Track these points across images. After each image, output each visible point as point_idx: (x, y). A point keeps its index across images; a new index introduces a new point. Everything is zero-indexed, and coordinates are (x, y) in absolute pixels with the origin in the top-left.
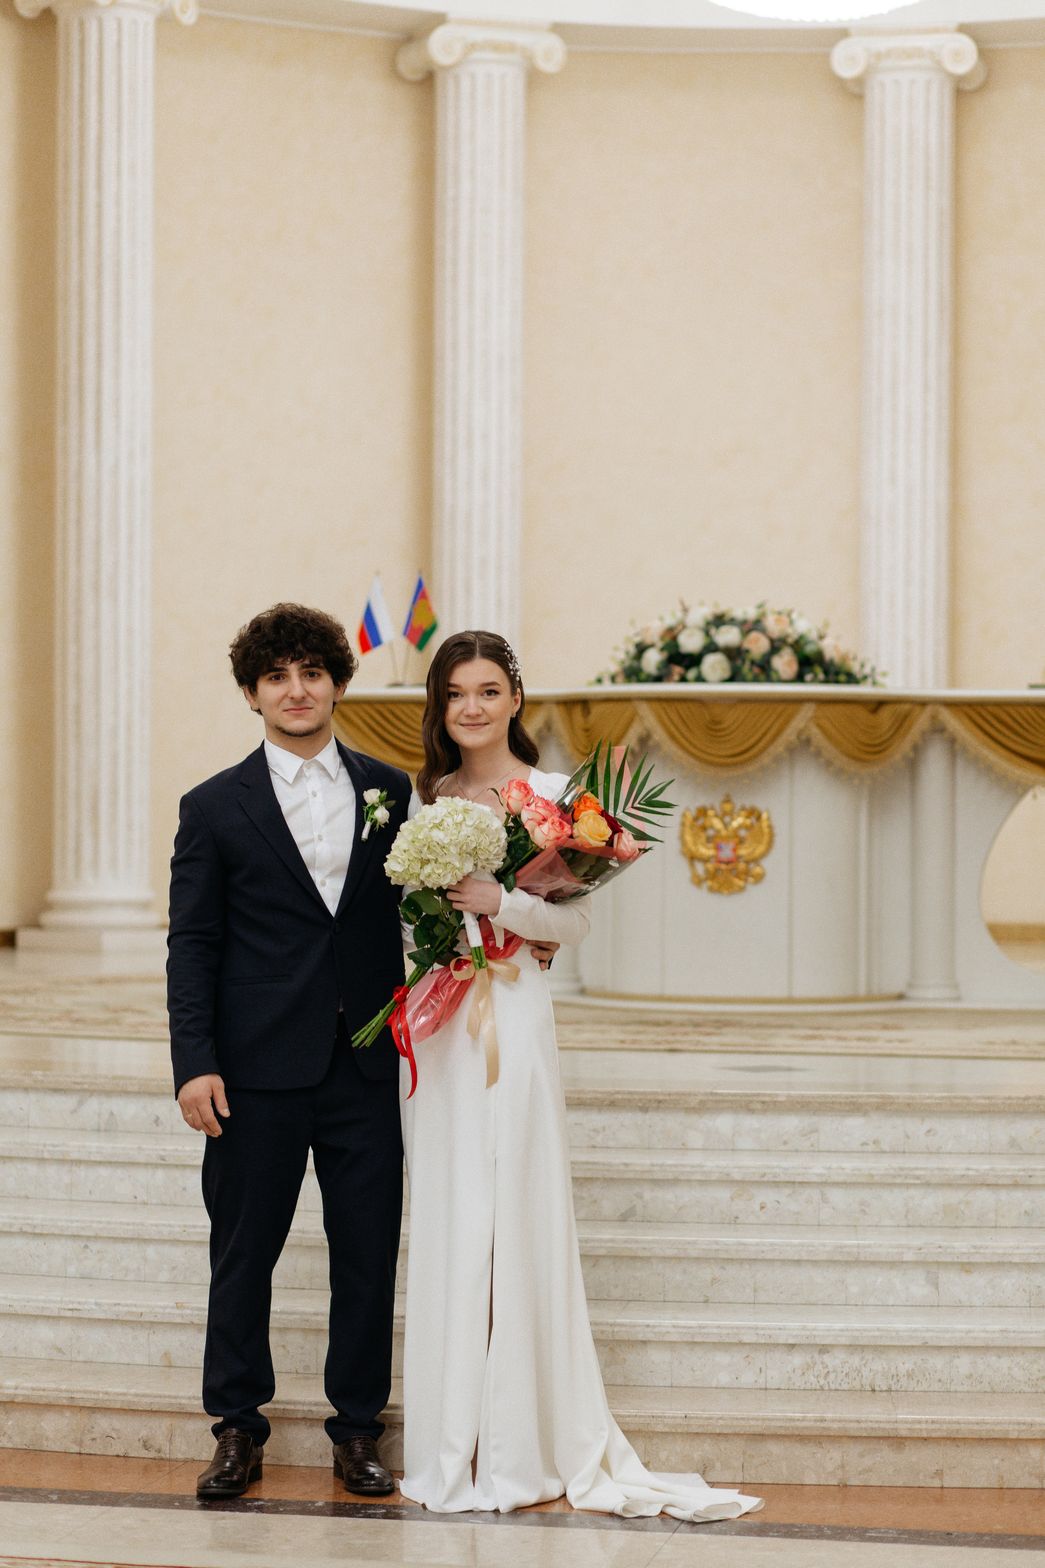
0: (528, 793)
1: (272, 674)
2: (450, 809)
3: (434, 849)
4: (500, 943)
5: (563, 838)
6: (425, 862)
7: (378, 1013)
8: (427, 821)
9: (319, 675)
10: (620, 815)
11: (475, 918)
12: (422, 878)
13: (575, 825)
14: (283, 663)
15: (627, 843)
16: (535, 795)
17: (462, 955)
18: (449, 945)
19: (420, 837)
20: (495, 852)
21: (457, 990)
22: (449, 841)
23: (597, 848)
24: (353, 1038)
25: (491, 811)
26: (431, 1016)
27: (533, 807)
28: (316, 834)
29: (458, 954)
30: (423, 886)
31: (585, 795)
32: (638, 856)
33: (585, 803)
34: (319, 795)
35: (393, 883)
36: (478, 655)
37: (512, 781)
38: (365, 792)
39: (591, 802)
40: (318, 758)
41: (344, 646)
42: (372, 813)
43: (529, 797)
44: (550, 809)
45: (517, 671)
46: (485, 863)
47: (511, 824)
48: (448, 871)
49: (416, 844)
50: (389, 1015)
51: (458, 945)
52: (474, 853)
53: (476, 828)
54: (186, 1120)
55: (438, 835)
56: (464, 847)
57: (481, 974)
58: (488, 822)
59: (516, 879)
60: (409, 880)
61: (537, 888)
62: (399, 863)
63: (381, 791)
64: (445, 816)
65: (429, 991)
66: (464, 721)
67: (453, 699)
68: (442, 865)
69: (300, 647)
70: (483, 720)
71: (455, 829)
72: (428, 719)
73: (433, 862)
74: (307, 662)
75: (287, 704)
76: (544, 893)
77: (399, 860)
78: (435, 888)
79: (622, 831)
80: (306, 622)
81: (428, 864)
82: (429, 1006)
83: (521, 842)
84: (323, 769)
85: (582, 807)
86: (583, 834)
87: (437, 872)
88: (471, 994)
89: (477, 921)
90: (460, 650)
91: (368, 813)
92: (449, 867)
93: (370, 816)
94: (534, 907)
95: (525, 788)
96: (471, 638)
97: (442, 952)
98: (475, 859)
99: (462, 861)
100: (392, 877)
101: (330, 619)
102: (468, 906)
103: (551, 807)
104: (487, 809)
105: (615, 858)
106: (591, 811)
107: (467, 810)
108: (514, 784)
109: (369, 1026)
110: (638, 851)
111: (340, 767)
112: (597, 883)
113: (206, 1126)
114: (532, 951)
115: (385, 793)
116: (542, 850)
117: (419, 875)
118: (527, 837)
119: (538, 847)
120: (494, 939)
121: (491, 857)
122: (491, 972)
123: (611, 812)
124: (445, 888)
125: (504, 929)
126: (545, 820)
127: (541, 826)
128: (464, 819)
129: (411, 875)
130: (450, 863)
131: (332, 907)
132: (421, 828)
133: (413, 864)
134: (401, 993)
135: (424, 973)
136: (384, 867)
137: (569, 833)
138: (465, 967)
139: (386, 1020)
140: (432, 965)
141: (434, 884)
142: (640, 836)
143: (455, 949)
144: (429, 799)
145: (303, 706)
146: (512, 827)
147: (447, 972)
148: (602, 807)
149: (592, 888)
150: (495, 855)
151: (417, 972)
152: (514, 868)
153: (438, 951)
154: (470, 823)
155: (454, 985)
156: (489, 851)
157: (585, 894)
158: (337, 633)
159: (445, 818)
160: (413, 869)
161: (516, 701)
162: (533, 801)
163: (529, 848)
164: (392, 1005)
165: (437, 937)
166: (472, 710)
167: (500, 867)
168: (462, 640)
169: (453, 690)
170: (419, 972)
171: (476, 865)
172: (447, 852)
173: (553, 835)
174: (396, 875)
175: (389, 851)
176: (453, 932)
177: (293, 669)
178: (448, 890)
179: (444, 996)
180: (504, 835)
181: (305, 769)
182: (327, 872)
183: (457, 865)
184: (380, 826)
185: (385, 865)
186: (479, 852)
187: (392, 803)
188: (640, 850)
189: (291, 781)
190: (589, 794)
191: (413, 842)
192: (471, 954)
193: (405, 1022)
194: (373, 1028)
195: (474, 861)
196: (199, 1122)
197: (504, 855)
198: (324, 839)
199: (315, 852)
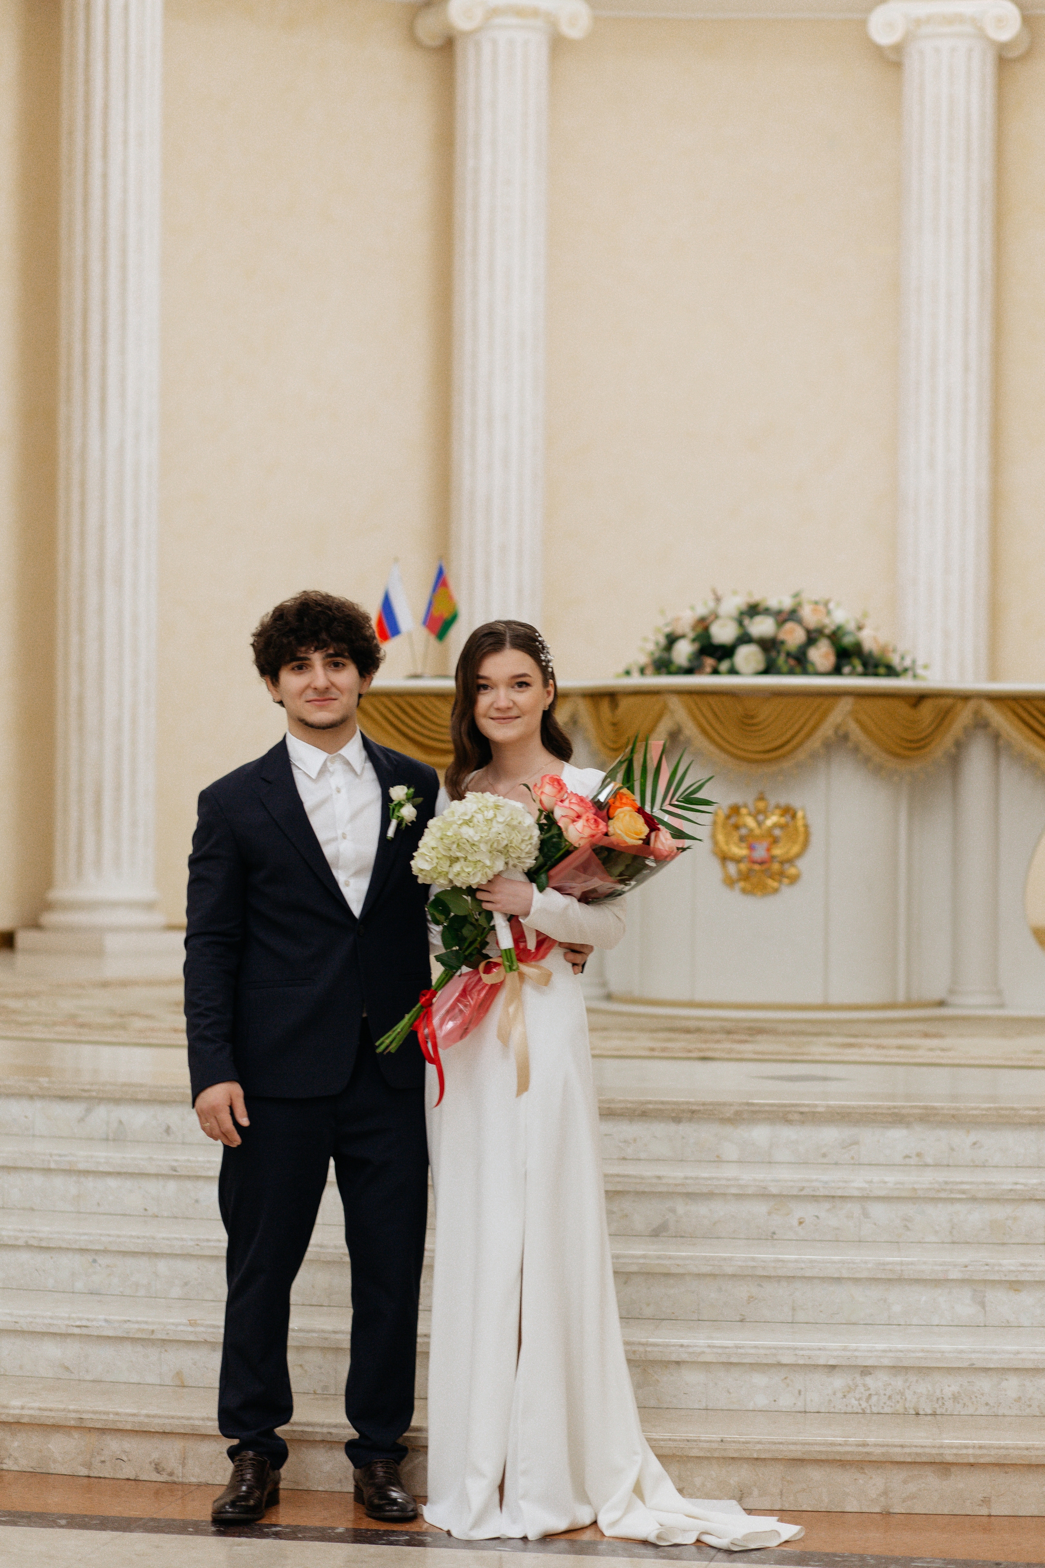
0: (562, 788)
1: (295, 663)
2: (480, 805)
3: (464, 846)
4: (531, 944)
5: (597, 837)
6: (454, 860)
7: (403, 1017)
8: (456, 818)
9: (344, 665)
10: (657, 813)
11: (505, 919)
12: (451, 876)
13: (611, 822)
14: (306, 652)
15: (664, 841)
16: (569, 791)
17: (491, 958)
18: (478, 946)
19: (449, 834)
20: (527, 850)
21: (486, 994)
22: (479, 838)
23: (633, 846)
24: (377, 1044)
25: (523, 808)
26: (459, 1021)
27: (566, 803)
28: (340, 832)
29: (487, 957)
30: (451, 886)
31: (621, 791)
32: (676, 855)
33: (621, 799)
34: (343, 791)
35: (420, 881)
36: (508, 645)
37: (545, 776)
38: (391, 788)
39: (627, 798)
40: (343, 752)
41: (371, 636)
42: (399, 811)
43: (563, 793)
44: (585, 805)
45: (549, 661)
46: (516, 862)
47: (544, 821)
48: (479, 869)
49: (445, 841)
50: (415, 1020)
51: (488, 947)
52: (505, 851)
53: (507, 825)
54: (204, 1129)
55: (468, 832)
56: (495, 845)
57: (511, 979)
58: (520, 819)
59: (549, 878)
60: (437, 879)
61: (571, 888)
62: (427, 861)
63: (408, 788)
64: (475, 812)
65: (457, 994)
66: (495, 714)
67: (483, 691)
68: (472, 864)
69: (324, 636)
70: (513, 713)
71: (486, 825)
72: (457, 712)
73: (462, 860)
74: (331, 651)
75: (310, 695)
76: (578, 893)
77: (427, 858)
78: (464, 888)
79: (659, 829)
80: (330, 610)
81: (456, 862)
82: (457, 1010)
83: (555, 840)
84: (347, 763)
85: (617, 804)
86: (619, 832)
87: (467, 870)
88: (502, 998)
89: (507, 923)
90: (491, 640)
91: (394, 810)
92: (479, 865)
93: (396, 814)
94: (566, 908)
95: (558, 783)
96: (501, 628)
97: (471, 954)
98: (506, 857)
99: (493, 859)
100: (420, 875)
101: (356, 607)
102: (499, 906)
103: (586, 803)
104: (519, 805)
105: (652, 857)
106: (627, 808)
107: (498, 806)
108: (547, 780)
109: (394, 1031)
110: (675, 851)
111: (365, 763)
112: (633, 883)
113: (224, 1135)
114: (565, 954)
115: (412, 790)
116: (576, 848)
117: (447, 873)
118: (560, 834)
119: (572, 845)
120: (525, 942)
121: (523, 855)
122: (522, 976)
123: (648, 809)
124: (474, 887)
125: (537, 931)
126: (579, 817)
127: (575, 823)
128: (495, 816)
129: (440, 873)
130: (479, 861)
131: (356, 909)
132: (450, 824)
133: (441, 862)
134: (427, 997)
135: (452, 976)
136: (410, 865)
137: (605, 830)
138: (494, 970)
139: (412, 1025)
140: (460, 967)
141: (463, 883)
142: (679, 834)
143: (484, 952)
144: (457, 795)
145: (327, 697)
146: (545, 824)
147: (476, 975)
148: (639, 804)
149: (627, 888)
150: (527, 853)
151: (444, 976)
152: (546, 867)
153: (467, 953)
154: (501, 819)
155: (483, 988)
156: (521, 849)
157: (620, 895)
158: (363, 622)
159: (475, 814)
160: (441, 867)
161: (549, 693)
162: (567, 798)
163: (563, 846)
164: (418, 1008)
165: (465, 939)
166: (503, 703)
167: (532, 866)
168: (492, 631)
169: (482, 682)
170: (447, 975)
171: (507, 863)
172: (477, 850)
173: (587, 832)
174: (424, 873)
175: (416, 848)
176: (482, 933)
177: (317, 658)
178: (478, 890)
179: (472, 999)
180: (536, 832)
181: (329, 764)
182: (352, 871)
183: (488, 863)
184: (406, 824)
185: (412, 863)
186: (511, 850)
187: (419, 800)
188: (678, 849)
189: (314, 776)
190: (625, 791)
191: (442, 839)
192: (500, 957)
193: (431, 1028)
194: (399, 1033)
195: (506, 859)
196: (217, 1131)
197: (536, 853)
198: (348, 837)
199: (338, 851)
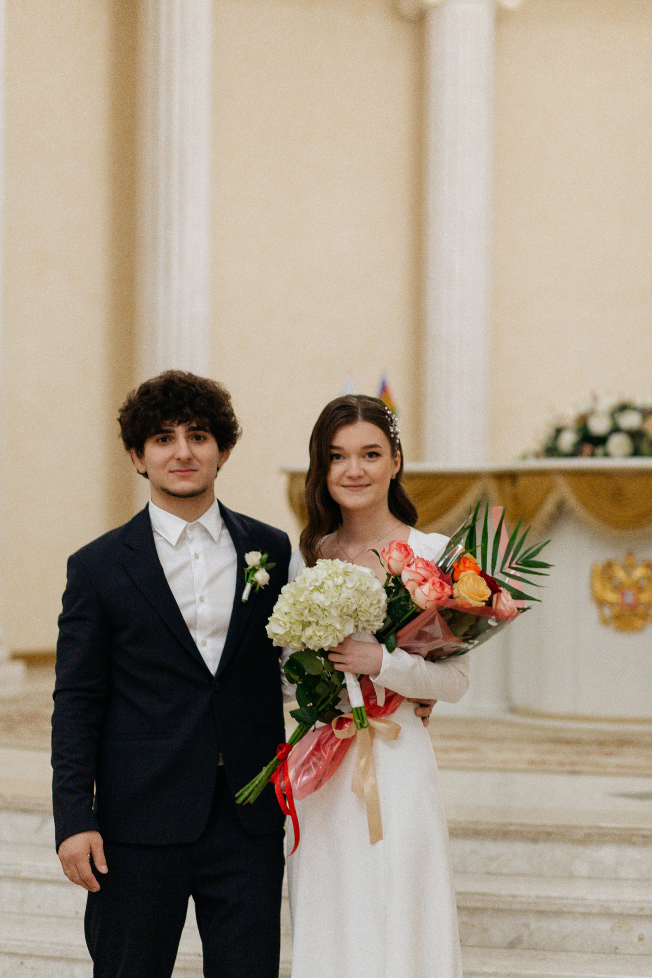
0: (409, 554)
1: (160, 436)
2: (330, 572)
3: (315, 611)
4: (381, 701)
5: (443, 599)
6: (306, 625)
7: (261, 770)
8: (308, 584)
9: (205, 438)
10: (498, 576)
11: (356, 679)
12: (303, 640)
13: (455, 585)
14: (171, 425)
15: (505, 602)
16: (415, 557)
17: (343, 713)
18: (331, 703)
19: (301, 599)
20: (376, 613)
21: (339, 747)
22: (329, 603)
23: (477, 608)
24: (237, 795)
25: (371, 573)
26: (314, 772)
27: (413, 567)
28: (197, 596)
29: (340, 712)
30: (304, 648)
31: (465, 556)
32: (517, 615)
33: (465, 563)
34: (201, 557)
35: (275, 644)
36: (360, 417)
37: (393, 542)
38: (247, 554)
39: (470, 562)
40: (202, 520)
41: (230, 412)
42: (253, 575)
43: (409, 558)
44: (430, 569)
45: (396, 433)
46: (365, 625)
47: (392, 585)
48: (330, 633)
49: (297, 606)
50: (272, 773)
51: (340, 703)
52: (355, 615)
53: (356, 590)
54: (66, 874)
55: (319, 598)
56: (345, 610)
57: (362, 734)
58: (368, 584)
59: (397, 639)
60: (290, 642)
61: (418, 648)
62: (281, 626)
63: (262, 554)
64: (325, 578)
65: (311, 748)
66: (347, 482)
67: (335, 461)
68: (323, 628)
69: (187, 410)
70: (365, 481)
71: (336, 591)
72: (309, 483)
73: (314, 625)
74: (194, 425)
75: (174, 465)
76: (425, 652)
77: (281, 623)
78: (316, 650)
79: (500, 591)
80: (194, 386)
81: (309, 626)
82: (311, 763)
83: (402, 603)
84: (206, 531)
85: (461, 567)
86: (463, 595)
87: (319, 634)
88: (354, 751)
89: (358, 683)
90: (343, 413)
91: (248, 574)
92: (330, 629)
93: (251, 578)
94: (415, 666)
95: (406, 549)
96: (354, 401)
97: (324, 710)
98: (357, 620)
99: (343, 623)
100: (274, 639)
101: (217, 386)
102: (350, 667)
103: (431, 568)
104: (367, 570)
105: (494, 617)
106: (471, 572)
107: (347, 572)
108: (394, 545)
109: (253, 783)
110: (516, 611)
111: (222, 529)
112: (476, 642)
113: (84, 883)
115: (266, 556)
116: (422, 611)
117: (300, 637)
118: (408, 596)
119: (418, 607)
120: (376, 698)
121: (372, 619)
122: (373, 731)
123: (489, 572)
124: (326, 650)
125: (386, 689)
126: (425, 580)
127: (421, 587)
128: (345, 582)
129: (293, 637)
130: (331, 625)
131: (213, 667)
132: (302, 590)
133: (294, 626)
134: (283, 751)
135: (306, 731)
136: (265, 629)
137: (450, 593)
138: (346, 725)
139: (269, 777)
140: (314, 723)
141: (315, 646)
142: (518, 595)
143: (337, 707)
144: (311, 563)
145: (188, 468)
146: (393, 588)
147: (328, 730)
148: (480, 566)
149: (470, 647)
150: (375, 616)
151: (299, 731)
152: (394, 628)
153: (320, 709)
154: (350, 585)
155: (336, 743)
156: (370, 613)
157: (464, 653)
158: (224, 399)
159: (326, 581)
160: (294, 631)
161: (396, 463)
162: (413, 562)
163: (410, 609)
164: (275, 762)
165: (319, 696)
166: (354, 472)
167: (381, 628)
169: (335, 452)
170: (301, 730)
171: (356, 626)
172: (328, 615)
173: (434, 595)
174: (278, 637)
175: (270, 613)
176: (334, 691)
177: (180, 431)
178: (329, 652)
179: (325, 753)
180: (384, 596)
181: (188, 531)
182: (208, 632)
183: (338, 626)
184: (260, 588)
185: (267, 627)
186: (360, 614)
187: (272, 565)
188: (518, 609)
189: (174, 543)
190: (468, 555)
191: (294, 605)
192: (352, 712)
193: (287, 780)
194: (257, 785)
195: (355, 622)
196: (77, 878)
197: (384, 616)
198: (206, 601)
199: (197, 613)
